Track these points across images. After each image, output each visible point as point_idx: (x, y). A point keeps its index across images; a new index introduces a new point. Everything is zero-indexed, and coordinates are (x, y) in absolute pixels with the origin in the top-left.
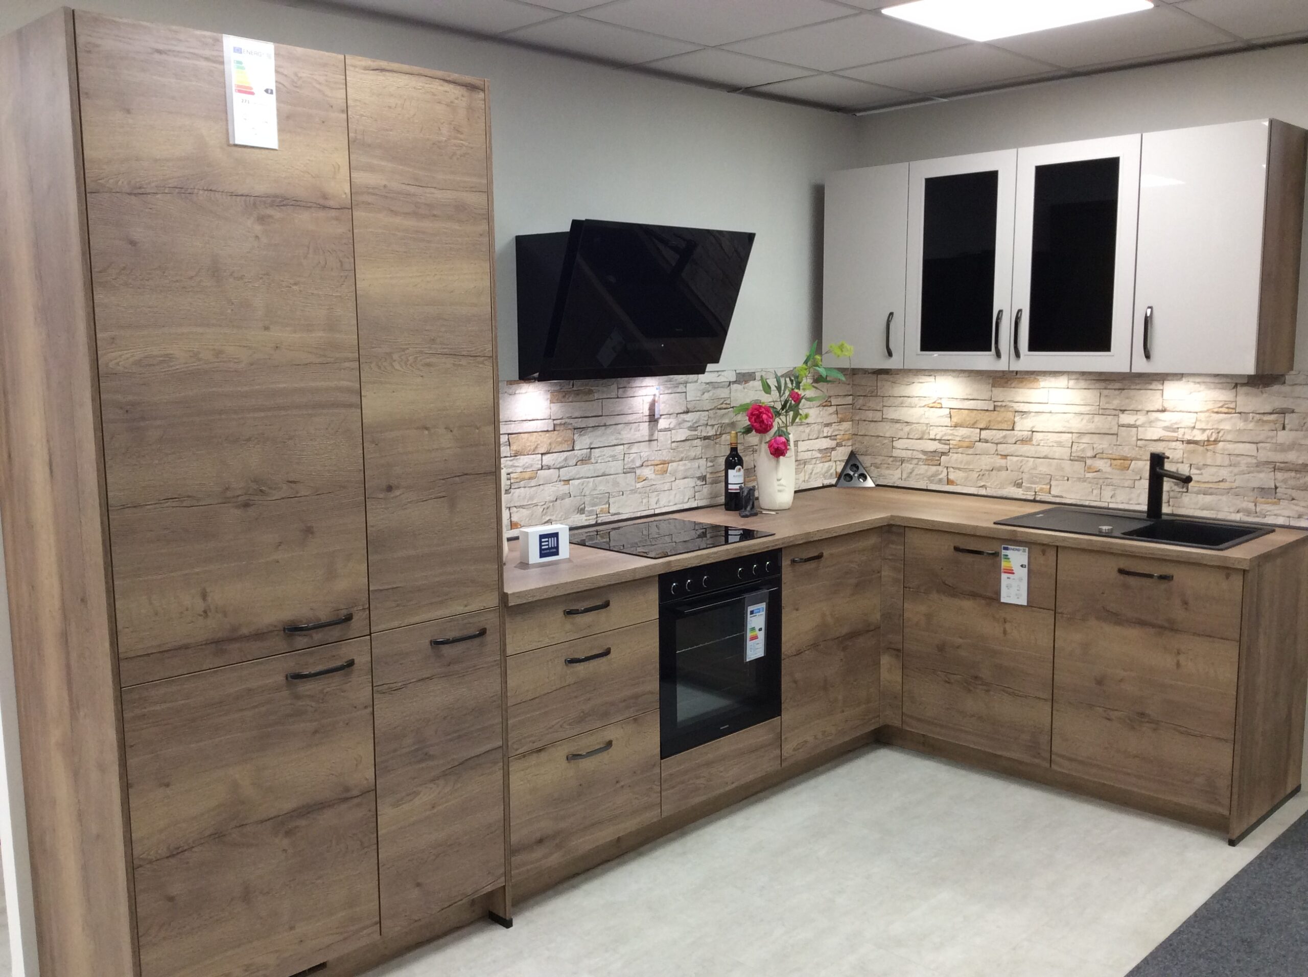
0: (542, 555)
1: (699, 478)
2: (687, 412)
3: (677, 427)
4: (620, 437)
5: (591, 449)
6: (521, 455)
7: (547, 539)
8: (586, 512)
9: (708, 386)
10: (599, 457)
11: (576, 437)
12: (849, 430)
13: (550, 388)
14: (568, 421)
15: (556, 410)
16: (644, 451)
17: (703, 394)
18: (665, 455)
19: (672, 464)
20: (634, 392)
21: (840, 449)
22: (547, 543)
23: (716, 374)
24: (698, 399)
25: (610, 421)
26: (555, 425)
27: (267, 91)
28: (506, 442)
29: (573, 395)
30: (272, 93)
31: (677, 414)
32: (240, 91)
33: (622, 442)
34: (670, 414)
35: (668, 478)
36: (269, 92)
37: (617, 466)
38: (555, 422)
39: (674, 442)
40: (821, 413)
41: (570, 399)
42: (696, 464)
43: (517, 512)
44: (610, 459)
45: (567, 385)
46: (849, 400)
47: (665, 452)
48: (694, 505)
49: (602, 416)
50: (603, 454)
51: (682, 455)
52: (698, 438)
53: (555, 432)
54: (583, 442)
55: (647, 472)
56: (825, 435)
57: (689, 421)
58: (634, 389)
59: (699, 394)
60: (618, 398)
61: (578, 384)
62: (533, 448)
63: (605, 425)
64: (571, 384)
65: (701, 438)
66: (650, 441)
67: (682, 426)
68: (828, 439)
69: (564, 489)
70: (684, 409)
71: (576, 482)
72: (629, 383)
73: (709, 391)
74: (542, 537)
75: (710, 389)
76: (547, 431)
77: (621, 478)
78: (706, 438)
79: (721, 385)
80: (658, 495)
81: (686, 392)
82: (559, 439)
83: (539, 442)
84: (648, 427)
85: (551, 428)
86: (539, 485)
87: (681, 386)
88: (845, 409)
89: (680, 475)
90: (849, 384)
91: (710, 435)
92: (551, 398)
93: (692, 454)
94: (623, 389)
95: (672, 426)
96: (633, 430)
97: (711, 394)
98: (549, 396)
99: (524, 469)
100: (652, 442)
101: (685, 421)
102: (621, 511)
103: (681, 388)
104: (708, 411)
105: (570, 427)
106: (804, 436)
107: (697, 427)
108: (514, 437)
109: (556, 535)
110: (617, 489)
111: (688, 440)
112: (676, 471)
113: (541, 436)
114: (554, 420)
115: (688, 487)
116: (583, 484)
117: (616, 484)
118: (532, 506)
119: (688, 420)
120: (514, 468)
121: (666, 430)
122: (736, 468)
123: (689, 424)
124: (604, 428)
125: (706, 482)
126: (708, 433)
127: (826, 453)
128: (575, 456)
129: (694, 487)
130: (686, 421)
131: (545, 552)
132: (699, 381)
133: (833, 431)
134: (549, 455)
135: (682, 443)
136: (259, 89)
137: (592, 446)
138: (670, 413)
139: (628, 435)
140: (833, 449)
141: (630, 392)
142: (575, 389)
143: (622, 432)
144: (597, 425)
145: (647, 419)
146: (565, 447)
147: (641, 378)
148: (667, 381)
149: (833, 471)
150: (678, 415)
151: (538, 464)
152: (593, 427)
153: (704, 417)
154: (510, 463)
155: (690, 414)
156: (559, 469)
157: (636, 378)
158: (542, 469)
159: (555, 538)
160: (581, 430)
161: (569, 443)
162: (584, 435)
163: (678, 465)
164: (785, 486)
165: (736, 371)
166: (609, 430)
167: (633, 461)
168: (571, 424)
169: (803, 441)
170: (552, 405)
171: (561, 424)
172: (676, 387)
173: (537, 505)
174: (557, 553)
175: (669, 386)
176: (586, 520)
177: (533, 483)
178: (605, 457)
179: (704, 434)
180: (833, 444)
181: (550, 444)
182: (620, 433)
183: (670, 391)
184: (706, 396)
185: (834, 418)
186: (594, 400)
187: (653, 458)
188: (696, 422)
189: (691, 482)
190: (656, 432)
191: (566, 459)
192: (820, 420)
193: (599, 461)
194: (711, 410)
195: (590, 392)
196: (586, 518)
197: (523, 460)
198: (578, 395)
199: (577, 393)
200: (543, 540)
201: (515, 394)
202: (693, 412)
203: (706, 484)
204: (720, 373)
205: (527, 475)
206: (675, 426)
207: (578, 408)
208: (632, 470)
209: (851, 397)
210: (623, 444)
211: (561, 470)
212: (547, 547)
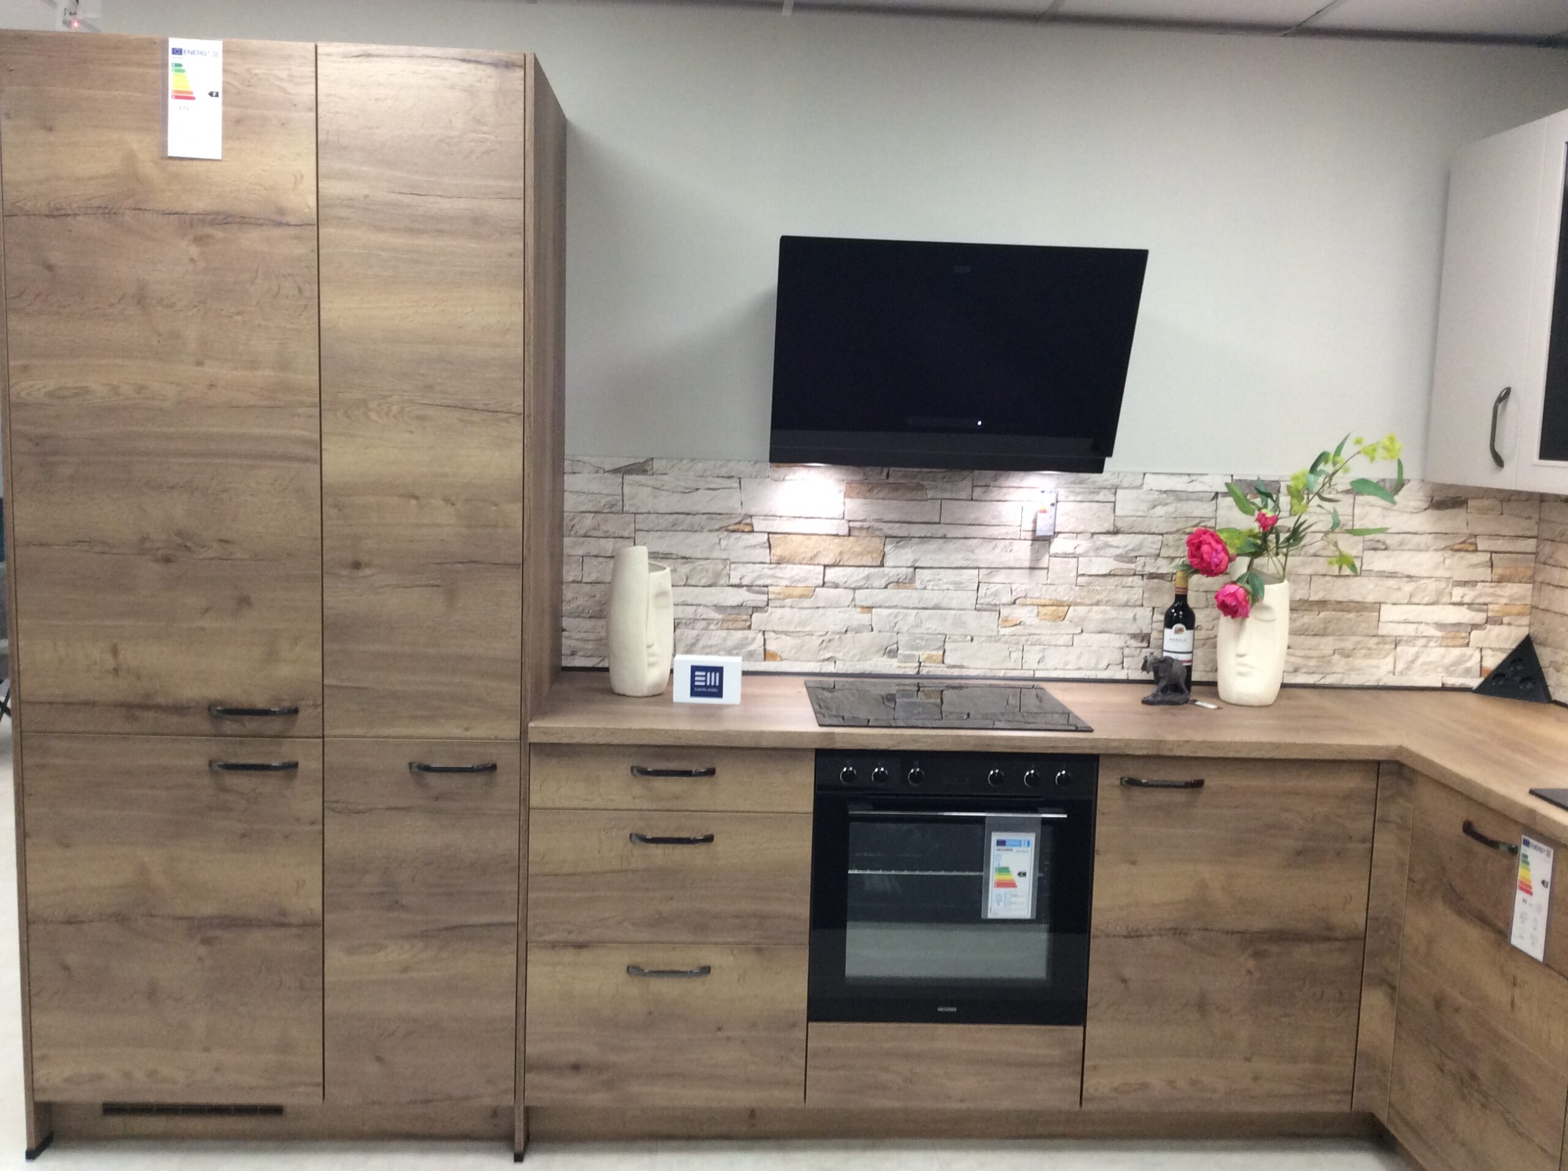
0: (694, 693)
1: (1134, 636)
2: (1116, 532)
3: (1092, 553)
4: (972, 556)
5: (916, 568)
6: (788, 562)
7: (704, 674)
8: (899, 657)
9: (1165, 495)
10: (929, 581)
11: (888, 548)
12: (1524, 597)
13: (844, 478)
14: (876, 525)
15: (856, 507)
16: (1021, 583)
17: (1154, 507)
18: (1063, 593)
19: (1076, 608)
20: (1005, 494)
21: (1494, 630)
22: (704, 679)
23: (1186, 478)
24: (1139, 514)
25: (952, 532)
26: (850, 529)
27: (211, 94)
28: (764, 543)
29: (887, 490)
30: (217, 95)
31: (1093, 534)
32: (177, 97)
33: (976, 565)
34: (1077, 533)
35: (1066, 627)
36: (214, 94)
37: (967, 598)
38: (851, 524)
39: (1083, 575)
40: (1448, 562)
41: (881, 495)
42: (1129, 614)
43: (777, 638)
44: (951, 587)
45: (875, 474)
46: (1530, 545)
47: (1061, 589)
48: (1121, 675)
49: (939, 523)
50: (939, 577)
51: (1099, 597)
52: (1135, 575)
53: (851, 538)
54: (899, 558)
55: (1020, 613)
56: (1456, 599)
57: (1117, 547)
58: (1005, 490)
59: (1144, 507)
60: (972, 499)
61: (897, 474)
62: (809, 555)
63: (944, 537)
64: (885, 474)
65: (1143, 576)
66: (1032, 568)
67: (1102, 552)
68: (1464, 609)
69: (861, 618)
70: (1108, 526)
71: (886, 612)
72: (995, 480)
73: (1166, 504)
74: (694, 669)
75: (1169, 501)
76: (837, 535)
77: (970, 617)
78: (1152, 576)
79: (1194, 496)
80: (1044, 650)
81: (1114, 502)
82: (858, 549)
83: (821, 549)
84: (1029, 548)
85: (845, 531)
86: (818, 608)
87: (1106, 492)
88: (1516, 560)
89: (1092, 626)
90: (1530, 518)
91: (1165, 572)
92: (847, 490)
93: (1122, 596)
94: (984, 489)
95: (1079, 551)
96: (998, 550)
97: (1170, 509)
98: (843, 487)
99: (792, 583)
100: (1037, 572)
101: (1107, 546)
102: (965, 664)
103: (1104, 495)
104: (1162, 534)
105: (877, 533)
106: (1395, 596)
107: (1136, 557)
108: (779, 539)
109: (719, 670)
110: (962, 631)
111: (1115, 575)
112: (1083, 619)
113: (825, 541)
114: (850, 521)
115: (1108, 647)
116: (896, 616)
117: (959, 623)
118: (801, 634)
119: (1114, 544)
120: (775, 580)
121: (1066, 556)
122: (1174, 627)
123: (1119, 551)
124: (941, 541)
125: (1149, 642)
126: (1158, 568)
127: (1457, 634)
128: (885, 575)
129: (1122, 648)
130: (1111, 546)
131: (699, 690)
132: (1145, 487)
133: (1476, 597)
134: (837, 569)
135: (1101, 579)
136: (201, 94)
137: (916, 565)
138: (1078, 531)
139: (986, 555)
140: (1475, 626)
141: (995, 494)
142: (891, 480)
143: (977, 551)
144: (929, 535)
145: (1029, 535)
146: (867, 560)
147: (1022, 474)
148: (1074, 483)
149: (1474, 662)
150: (1095, 537)
151: (817, 579)
152: (920, 537)
153: (1153, 543)
154: (771, 572)
155: (1120, 536)
156: (854, 589)
157: (1012, 472)
158: (823, 585)
159: (718, 674)
160: (899, 539)
161: (875, 555)
162: (903, 547)
163: (1089, 611)
164: (1253, 668)
165: (1232, 476)
166: (952, 545)
167: (996, 594)
168: (881, 529)
169: (1394, 604)
170: (847, 500)
171: (861, 528)
172: (1094, 493)
173: (812, 635)
174: (719, 694)
175: (1078, 490)
176: (899, 667)
177: (807, 603)
178: (940, 582)
179: (1149, 569)
180: (1480, 617)
181: (841, 553)
182: (973, 552)
183: (1079, 498)
184: (1160, 510)
185: (1485, 573)
186: (927, 500)
187: (1037, 595)
188: (1133, 550)
189: (1118, 641)
190: (1047, 557)
191: (868, 578)
192: (1440, 573)
193: (929, 587)
194: (1167, 533)
195: (920, 487)
196: (899, 664)
197: (790, 571)
198: (896, 490)
199: (896, 487)
200: (697, 673)
201: (784, 480)
202: (1131, 533)
203: (1148, 647)
204: (1194, 478)
205: (797, 592)
206: (1087, 552)
207: (893, 508)
208: (995, 608)
209: (1533, 542)
210: (979, 568)
211: (857, 591)
212: (703, 684)
